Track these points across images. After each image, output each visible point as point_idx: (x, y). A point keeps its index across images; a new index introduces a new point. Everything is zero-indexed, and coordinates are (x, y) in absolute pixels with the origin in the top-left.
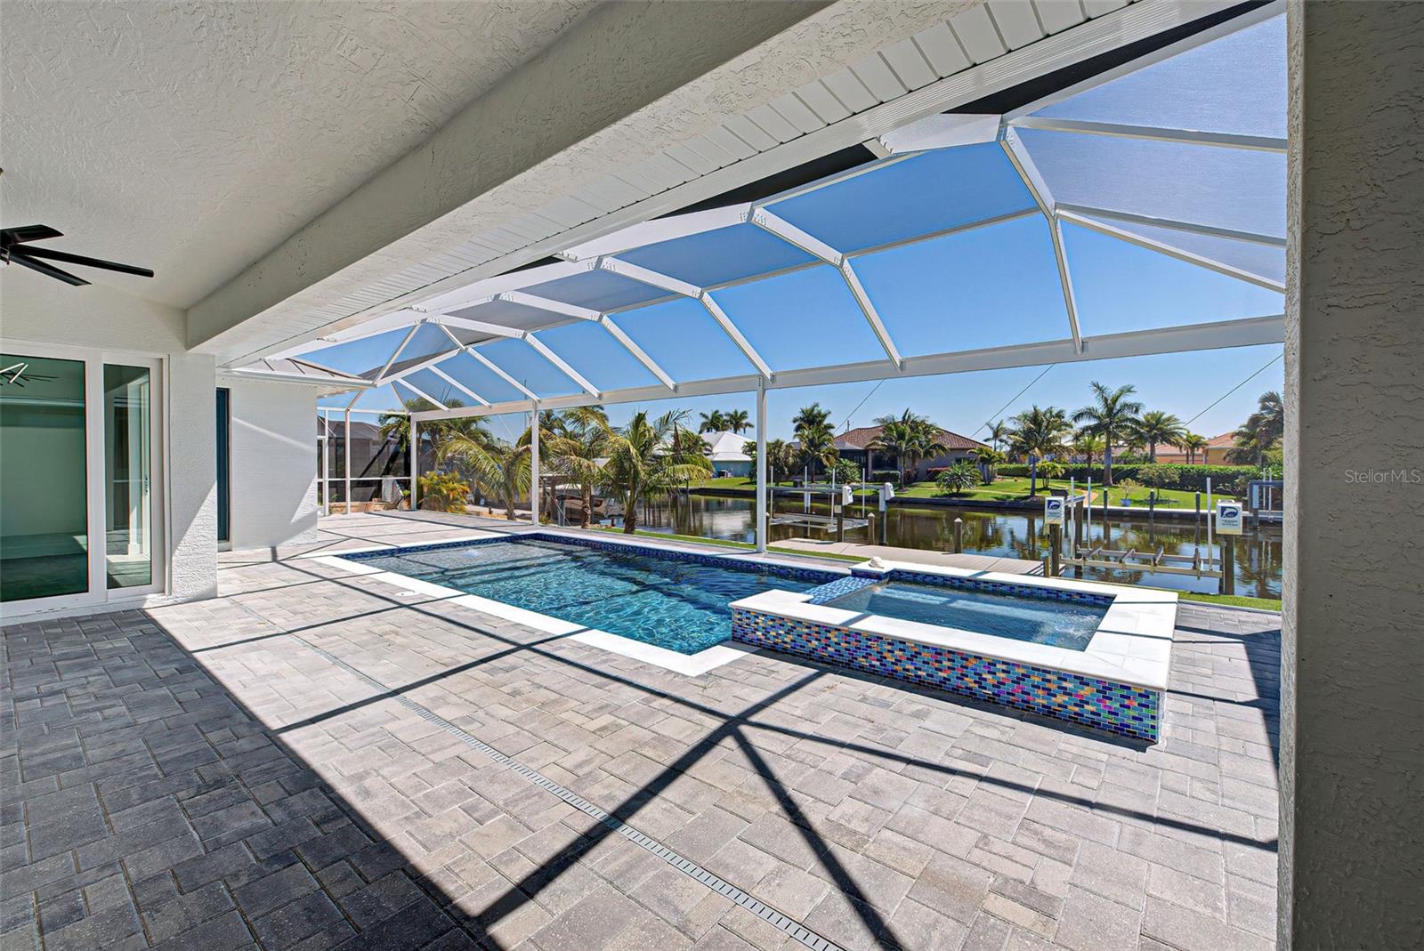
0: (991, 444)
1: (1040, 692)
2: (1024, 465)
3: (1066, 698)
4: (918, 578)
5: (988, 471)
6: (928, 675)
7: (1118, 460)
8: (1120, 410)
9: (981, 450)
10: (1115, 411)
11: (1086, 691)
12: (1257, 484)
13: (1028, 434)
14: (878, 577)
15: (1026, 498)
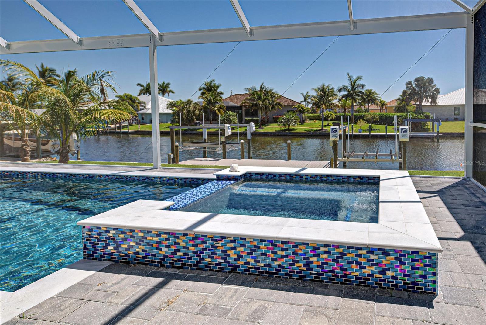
0: (303, 103)
1: (354, 266)
2: (318, 114)
3: (373, 269)
4: (264, 177)
5: (302, 118)
6: (266, 265)
7: (356, 112)
8: (356, 88)
9: (299, 106)
10: (355, 88)
11: (388, 260)
12: (406, 120)
13: (321, 97)
14: (235, 179)
15: (320, 130)
